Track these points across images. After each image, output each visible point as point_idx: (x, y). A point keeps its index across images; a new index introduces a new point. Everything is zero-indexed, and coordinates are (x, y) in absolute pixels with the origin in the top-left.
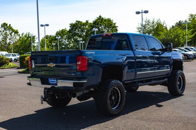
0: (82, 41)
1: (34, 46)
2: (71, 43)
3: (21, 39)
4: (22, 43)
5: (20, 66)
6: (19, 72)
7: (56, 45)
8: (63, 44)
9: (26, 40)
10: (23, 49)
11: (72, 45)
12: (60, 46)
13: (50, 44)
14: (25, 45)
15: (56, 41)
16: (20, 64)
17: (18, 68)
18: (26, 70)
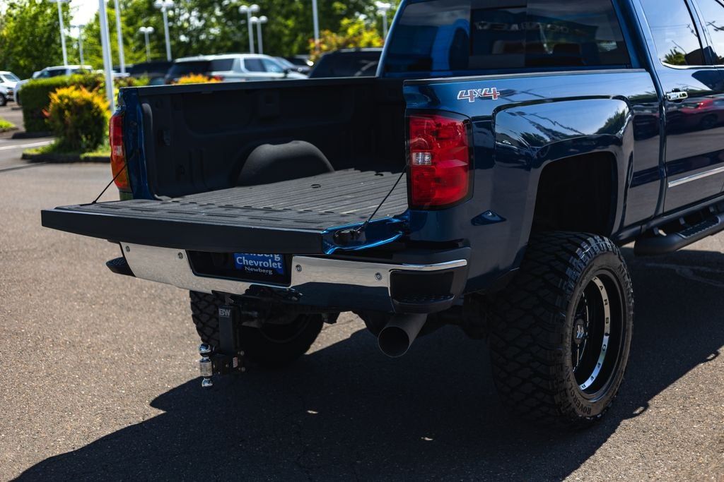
0: (258, 15)
1: (69, 40)
2: (212, 26)
3: (14, 12)
4: (20, 28)
5: (26, 126)
6: (25, 157)
7: (158, 36)
8: (182, 29)
9: (35, 17)
10: (26, 53)
11: (215, 31)
12: (172, 38)
13: (131, 29)
14: (32, 34)
15: (153, 19)
16: (26, 118)
17: (18, 136)
18: (55, 149)
